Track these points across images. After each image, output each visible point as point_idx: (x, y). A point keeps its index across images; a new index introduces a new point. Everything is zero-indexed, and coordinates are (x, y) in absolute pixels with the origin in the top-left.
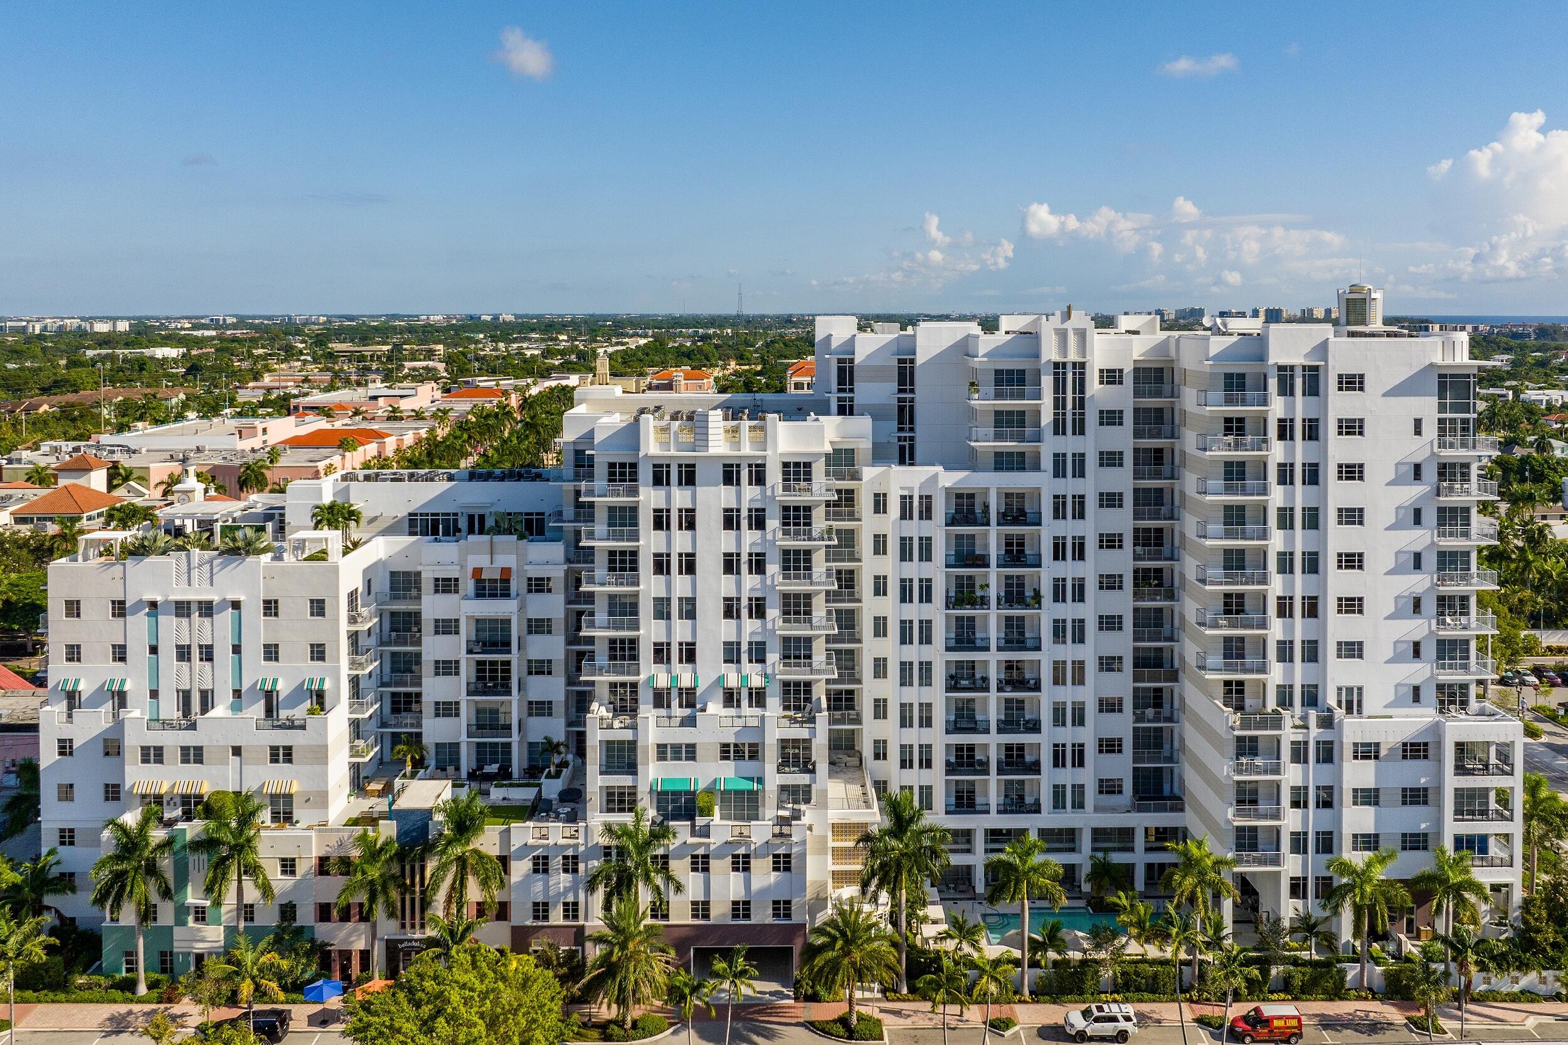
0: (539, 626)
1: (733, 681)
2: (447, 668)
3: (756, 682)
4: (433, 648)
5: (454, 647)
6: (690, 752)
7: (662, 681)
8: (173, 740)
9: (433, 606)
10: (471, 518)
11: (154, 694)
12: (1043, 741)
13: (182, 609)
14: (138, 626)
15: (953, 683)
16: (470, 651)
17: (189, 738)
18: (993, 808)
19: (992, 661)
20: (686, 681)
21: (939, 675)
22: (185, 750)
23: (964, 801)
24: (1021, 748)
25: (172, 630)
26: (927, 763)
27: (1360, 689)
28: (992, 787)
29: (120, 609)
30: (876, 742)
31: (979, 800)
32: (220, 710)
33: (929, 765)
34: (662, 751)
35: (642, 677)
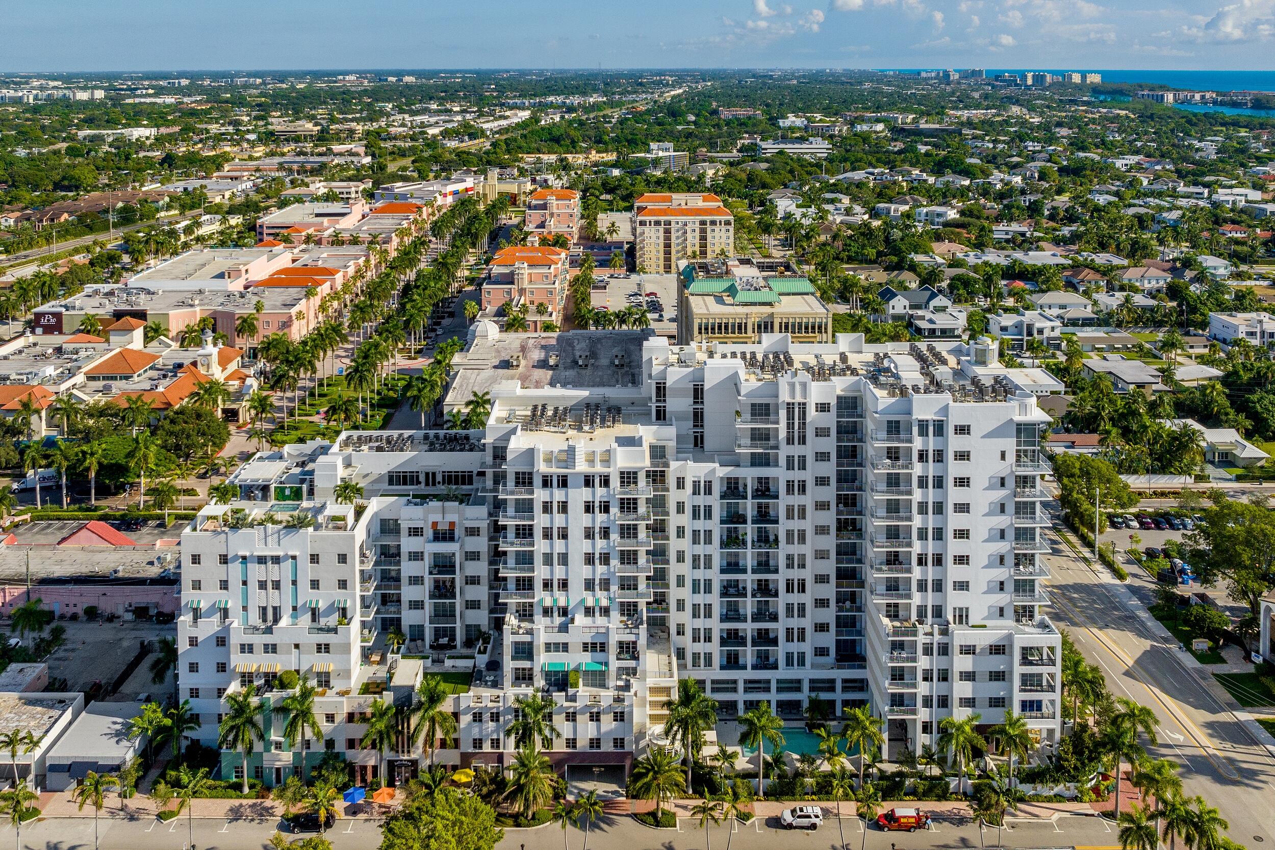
0: (473, 556)
1: (590, 603)
2: (416, 580)
3: (604, 603)
4: (408, 568)
5: (421, 569)
6: (565, 647)
7: (548, 602)
8: (259, 640)
9: (408, 544)
10: (427, 474)
11: (245, 608)
12: (779, 628)
13: (262, 560)
14: (235, 571)
15: (724, 593)
16: (431, 573)
17: (268, 639)
18: (749, 667)
19: (749, 579)
20: (562, 602)
21: (716, 588)
22: (266, 646)
23: (732, 662)
24: (767, 630)
25: (257, 572)
26: (708, 639)
27: (967, 609)
28: (748, 654)
29: (224, 560)
30: (678, 625)
31: (741, 661)
32: (285, 622)
33: (710, 640)
34: (548, 647)
35: (536, 600)
